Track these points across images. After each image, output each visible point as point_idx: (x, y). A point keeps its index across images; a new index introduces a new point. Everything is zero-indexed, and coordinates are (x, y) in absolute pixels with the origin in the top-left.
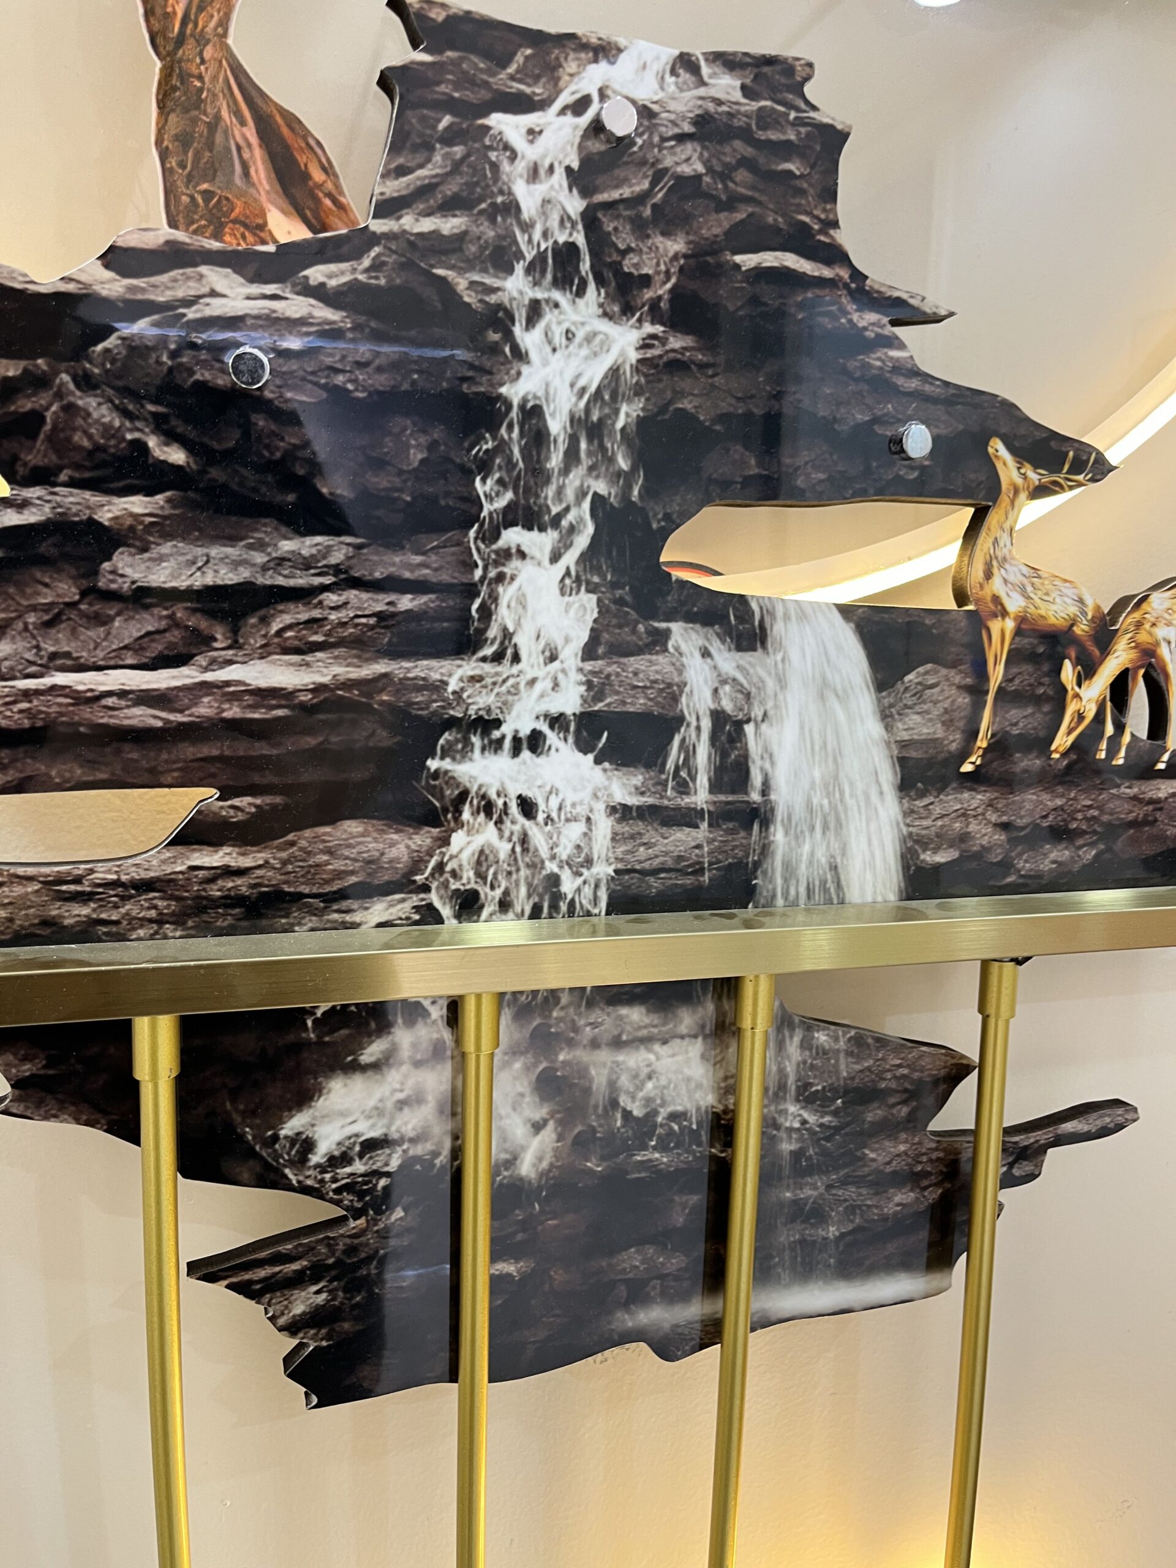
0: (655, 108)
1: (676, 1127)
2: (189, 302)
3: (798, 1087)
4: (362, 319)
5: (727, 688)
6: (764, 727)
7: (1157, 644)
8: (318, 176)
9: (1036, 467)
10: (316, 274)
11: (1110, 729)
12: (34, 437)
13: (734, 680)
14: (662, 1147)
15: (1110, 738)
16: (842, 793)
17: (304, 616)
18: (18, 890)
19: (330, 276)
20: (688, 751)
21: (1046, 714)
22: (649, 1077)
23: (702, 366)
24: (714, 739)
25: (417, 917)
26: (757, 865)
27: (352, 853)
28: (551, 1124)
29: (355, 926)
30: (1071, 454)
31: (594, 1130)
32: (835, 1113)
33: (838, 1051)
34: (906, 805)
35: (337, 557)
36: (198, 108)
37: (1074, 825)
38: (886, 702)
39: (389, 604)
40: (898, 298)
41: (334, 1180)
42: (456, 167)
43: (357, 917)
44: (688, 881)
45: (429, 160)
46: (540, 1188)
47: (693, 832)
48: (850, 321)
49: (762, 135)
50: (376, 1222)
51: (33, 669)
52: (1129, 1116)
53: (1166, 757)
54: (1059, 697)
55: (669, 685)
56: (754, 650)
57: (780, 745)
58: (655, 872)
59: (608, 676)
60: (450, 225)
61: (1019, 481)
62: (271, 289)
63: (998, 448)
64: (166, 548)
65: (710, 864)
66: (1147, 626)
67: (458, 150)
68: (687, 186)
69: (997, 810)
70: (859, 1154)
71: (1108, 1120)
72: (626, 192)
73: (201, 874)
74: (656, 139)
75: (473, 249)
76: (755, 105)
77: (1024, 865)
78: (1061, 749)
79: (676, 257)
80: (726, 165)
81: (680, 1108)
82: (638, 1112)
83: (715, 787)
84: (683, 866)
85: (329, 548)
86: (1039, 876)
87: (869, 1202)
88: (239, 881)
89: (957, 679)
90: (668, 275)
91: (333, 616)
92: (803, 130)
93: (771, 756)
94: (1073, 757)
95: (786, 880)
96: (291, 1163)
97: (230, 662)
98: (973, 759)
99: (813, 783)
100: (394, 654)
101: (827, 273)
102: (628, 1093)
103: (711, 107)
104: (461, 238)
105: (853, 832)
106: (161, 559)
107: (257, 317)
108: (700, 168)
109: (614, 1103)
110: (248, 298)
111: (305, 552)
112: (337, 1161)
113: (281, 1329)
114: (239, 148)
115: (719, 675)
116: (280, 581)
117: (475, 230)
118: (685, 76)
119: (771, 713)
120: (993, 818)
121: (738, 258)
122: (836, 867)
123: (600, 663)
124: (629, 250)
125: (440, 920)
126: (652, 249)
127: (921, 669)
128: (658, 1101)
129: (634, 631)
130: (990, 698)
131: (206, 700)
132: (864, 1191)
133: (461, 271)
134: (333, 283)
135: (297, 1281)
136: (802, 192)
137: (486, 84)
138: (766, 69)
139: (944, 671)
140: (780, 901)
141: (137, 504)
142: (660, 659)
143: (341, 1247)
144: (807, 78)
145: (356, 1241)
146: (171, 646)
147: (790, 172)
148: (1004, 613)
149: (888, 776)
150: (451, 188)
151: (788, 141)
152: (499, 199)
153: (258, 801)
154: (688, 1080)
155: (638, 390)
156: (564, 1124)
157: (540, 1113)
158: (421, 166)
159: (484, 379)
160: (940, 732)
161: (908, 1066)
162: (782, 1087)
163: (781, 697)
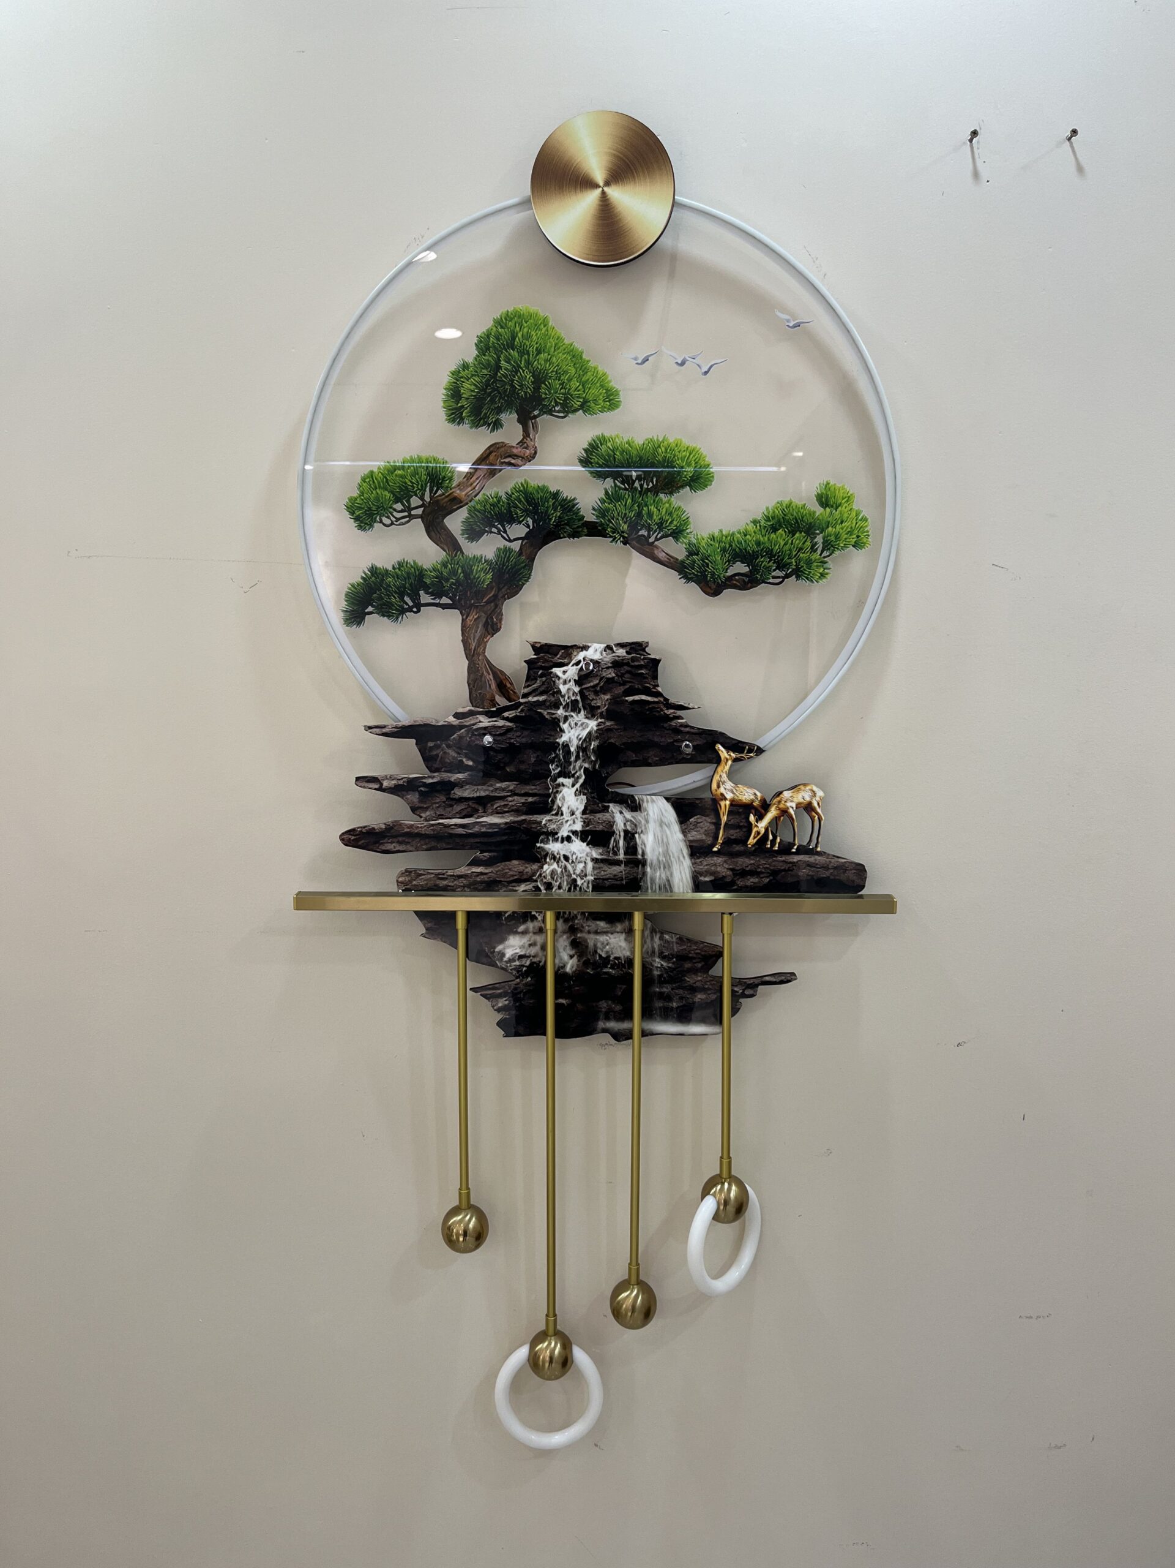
0: (600, 661)
1: (617, 962)
2: (474, 724)
3: (659, 953)
4: (518, 725)
5: (629, 823)
6: (642, 835)
7: (788, 808)
8: (509, 685)
9: (734, 752)
10: (506, 714)
11: (771, 837)
12: (436, 760)
13: (631, 820)
14: (612, 968)
15: (771, 841)
16: (670, 856)
17: (503, 804)
18: (429, 876)
19: (510, 714)
20: (617, 842)
21: (744, 832)
22: (607, 944)
23: (616, 729)
24: (625, 839)
25: (534, 889)
26: (641, 878)
27: (516, 870)
28: (576, 956)
29: (516, 891)
30: (747, 747)
31: (589, 960)
32: (673, 963)
33: (673, 942)
34: (693, 861)
35: (511, 788)
36: (477, 672)
37: (759, 870)
38: (684, 828)
39: (526, 800)
40: (681, 705)
41: (511, 966)
42: (543, 683)
43: (517, 888)
44: (618, 883)
45: (536, 682)
46: (573, 976)
47: (620, 868)
48: (664, 713)
49: (633, 664)
50: (522, 981)
51: (434, 819)
52: (793, 977)
53: (795, 847)
54: (749, 827)
55: (610, 822)
56: (637, 811)
57: (647, 840)
58: (607, 879)
59: (590, 820)
60: (542, 698)
61: (728, 757)
62: (494, 719)
63: (719, 747)
64: (467, 787)
65: (625, 877)
66: (783, 802)
67: (544, 679)
68: (610, 681)
69: (727, 864)
70: (683, 978)
71: (783, 978)
72: (592, 684)
73: (475, 874)
74: (600, 669)
75: (548, 704)
76: (630, 656)
77: (740, 883)
78: (752, 844)
79: (607, 700)
80: (622, 673)
81: (618, 956)
82: (604, 955)
83: (626, 853)
84: (615, 877)
85: (509, 785)
86: (746, 887)
87: (688, 996)
88: (485, 876)
89: (709, 820)
90: (605, 705)
91: (510, 804)
92: (646, 661)
93: (644, 844)
94: (757, 846)
95: (651, 884)
96: (498, 960)
97: (483, 816)
98: (717, 846)
99: (659, 853)
100: (527, 813)
101: (656, 700)
102: (600, 949)
103: (617, 658)
104: (544, 701)
105: (674, 869)
106: (466, 789)
107: (491, 726)
108: (614, 675)
109: (596, 952)
110: (489, 722)
111: (503, 787)
112: (510, 961)
113: (495, 1010)
114: (488, 681)
115: (626, 819)
116: (496, 795)
117: (549, 699)
118: (608, 651)
119: (644, 831)
120: (727, 866)
121: (627, 698)
122: (669, 881)
123: (587, 816)
124: (593, 699)
125: (540, 890)
126: (601, 698)
127: (696, 817)
128: (611, 953)
129: (598, 806)
130: (722, 827)
131: (477, 826)
132: (686, 992)
133: (545, 710)
134: (510, 716)
135: (500, 996)
136: (646, 678)
137: (552, 661)
138: (633, 646)
139: (704, 818)
140: (650, 891)
141: (460, 776)
142: (607, 814)
143: (512, 988)
144: (647, 646)
145: (517, 986)
146: (468, 812)
147: (642, 673)
148: (726, 799)
149: (686, 852)
150: (542, 688)
151: (642, 665)
152: (555, 690)
153: (490, 854)
154: (620, 947)
155: (597, 738)
156: (580, 957)
157: (572, 952)
158: (534, 684)
159: (552, 738)
160: (704, 837)
161: (700, 950)
162: (653, 952)
163: (647, 826)
